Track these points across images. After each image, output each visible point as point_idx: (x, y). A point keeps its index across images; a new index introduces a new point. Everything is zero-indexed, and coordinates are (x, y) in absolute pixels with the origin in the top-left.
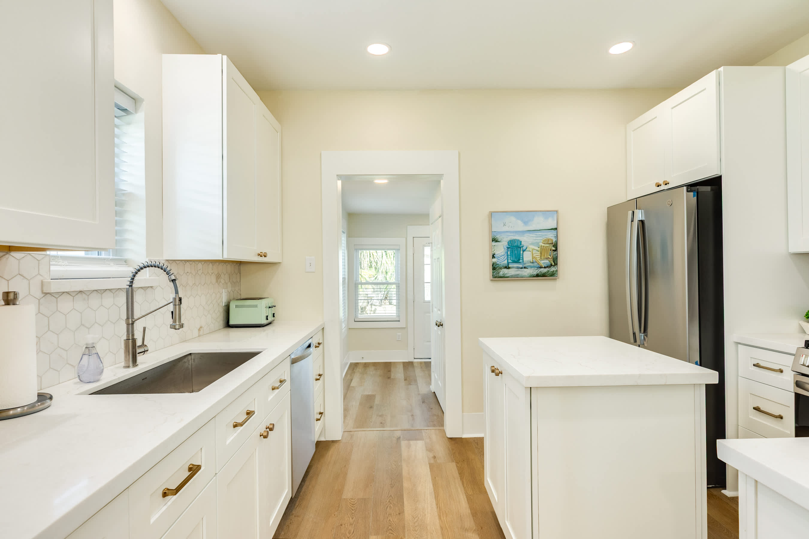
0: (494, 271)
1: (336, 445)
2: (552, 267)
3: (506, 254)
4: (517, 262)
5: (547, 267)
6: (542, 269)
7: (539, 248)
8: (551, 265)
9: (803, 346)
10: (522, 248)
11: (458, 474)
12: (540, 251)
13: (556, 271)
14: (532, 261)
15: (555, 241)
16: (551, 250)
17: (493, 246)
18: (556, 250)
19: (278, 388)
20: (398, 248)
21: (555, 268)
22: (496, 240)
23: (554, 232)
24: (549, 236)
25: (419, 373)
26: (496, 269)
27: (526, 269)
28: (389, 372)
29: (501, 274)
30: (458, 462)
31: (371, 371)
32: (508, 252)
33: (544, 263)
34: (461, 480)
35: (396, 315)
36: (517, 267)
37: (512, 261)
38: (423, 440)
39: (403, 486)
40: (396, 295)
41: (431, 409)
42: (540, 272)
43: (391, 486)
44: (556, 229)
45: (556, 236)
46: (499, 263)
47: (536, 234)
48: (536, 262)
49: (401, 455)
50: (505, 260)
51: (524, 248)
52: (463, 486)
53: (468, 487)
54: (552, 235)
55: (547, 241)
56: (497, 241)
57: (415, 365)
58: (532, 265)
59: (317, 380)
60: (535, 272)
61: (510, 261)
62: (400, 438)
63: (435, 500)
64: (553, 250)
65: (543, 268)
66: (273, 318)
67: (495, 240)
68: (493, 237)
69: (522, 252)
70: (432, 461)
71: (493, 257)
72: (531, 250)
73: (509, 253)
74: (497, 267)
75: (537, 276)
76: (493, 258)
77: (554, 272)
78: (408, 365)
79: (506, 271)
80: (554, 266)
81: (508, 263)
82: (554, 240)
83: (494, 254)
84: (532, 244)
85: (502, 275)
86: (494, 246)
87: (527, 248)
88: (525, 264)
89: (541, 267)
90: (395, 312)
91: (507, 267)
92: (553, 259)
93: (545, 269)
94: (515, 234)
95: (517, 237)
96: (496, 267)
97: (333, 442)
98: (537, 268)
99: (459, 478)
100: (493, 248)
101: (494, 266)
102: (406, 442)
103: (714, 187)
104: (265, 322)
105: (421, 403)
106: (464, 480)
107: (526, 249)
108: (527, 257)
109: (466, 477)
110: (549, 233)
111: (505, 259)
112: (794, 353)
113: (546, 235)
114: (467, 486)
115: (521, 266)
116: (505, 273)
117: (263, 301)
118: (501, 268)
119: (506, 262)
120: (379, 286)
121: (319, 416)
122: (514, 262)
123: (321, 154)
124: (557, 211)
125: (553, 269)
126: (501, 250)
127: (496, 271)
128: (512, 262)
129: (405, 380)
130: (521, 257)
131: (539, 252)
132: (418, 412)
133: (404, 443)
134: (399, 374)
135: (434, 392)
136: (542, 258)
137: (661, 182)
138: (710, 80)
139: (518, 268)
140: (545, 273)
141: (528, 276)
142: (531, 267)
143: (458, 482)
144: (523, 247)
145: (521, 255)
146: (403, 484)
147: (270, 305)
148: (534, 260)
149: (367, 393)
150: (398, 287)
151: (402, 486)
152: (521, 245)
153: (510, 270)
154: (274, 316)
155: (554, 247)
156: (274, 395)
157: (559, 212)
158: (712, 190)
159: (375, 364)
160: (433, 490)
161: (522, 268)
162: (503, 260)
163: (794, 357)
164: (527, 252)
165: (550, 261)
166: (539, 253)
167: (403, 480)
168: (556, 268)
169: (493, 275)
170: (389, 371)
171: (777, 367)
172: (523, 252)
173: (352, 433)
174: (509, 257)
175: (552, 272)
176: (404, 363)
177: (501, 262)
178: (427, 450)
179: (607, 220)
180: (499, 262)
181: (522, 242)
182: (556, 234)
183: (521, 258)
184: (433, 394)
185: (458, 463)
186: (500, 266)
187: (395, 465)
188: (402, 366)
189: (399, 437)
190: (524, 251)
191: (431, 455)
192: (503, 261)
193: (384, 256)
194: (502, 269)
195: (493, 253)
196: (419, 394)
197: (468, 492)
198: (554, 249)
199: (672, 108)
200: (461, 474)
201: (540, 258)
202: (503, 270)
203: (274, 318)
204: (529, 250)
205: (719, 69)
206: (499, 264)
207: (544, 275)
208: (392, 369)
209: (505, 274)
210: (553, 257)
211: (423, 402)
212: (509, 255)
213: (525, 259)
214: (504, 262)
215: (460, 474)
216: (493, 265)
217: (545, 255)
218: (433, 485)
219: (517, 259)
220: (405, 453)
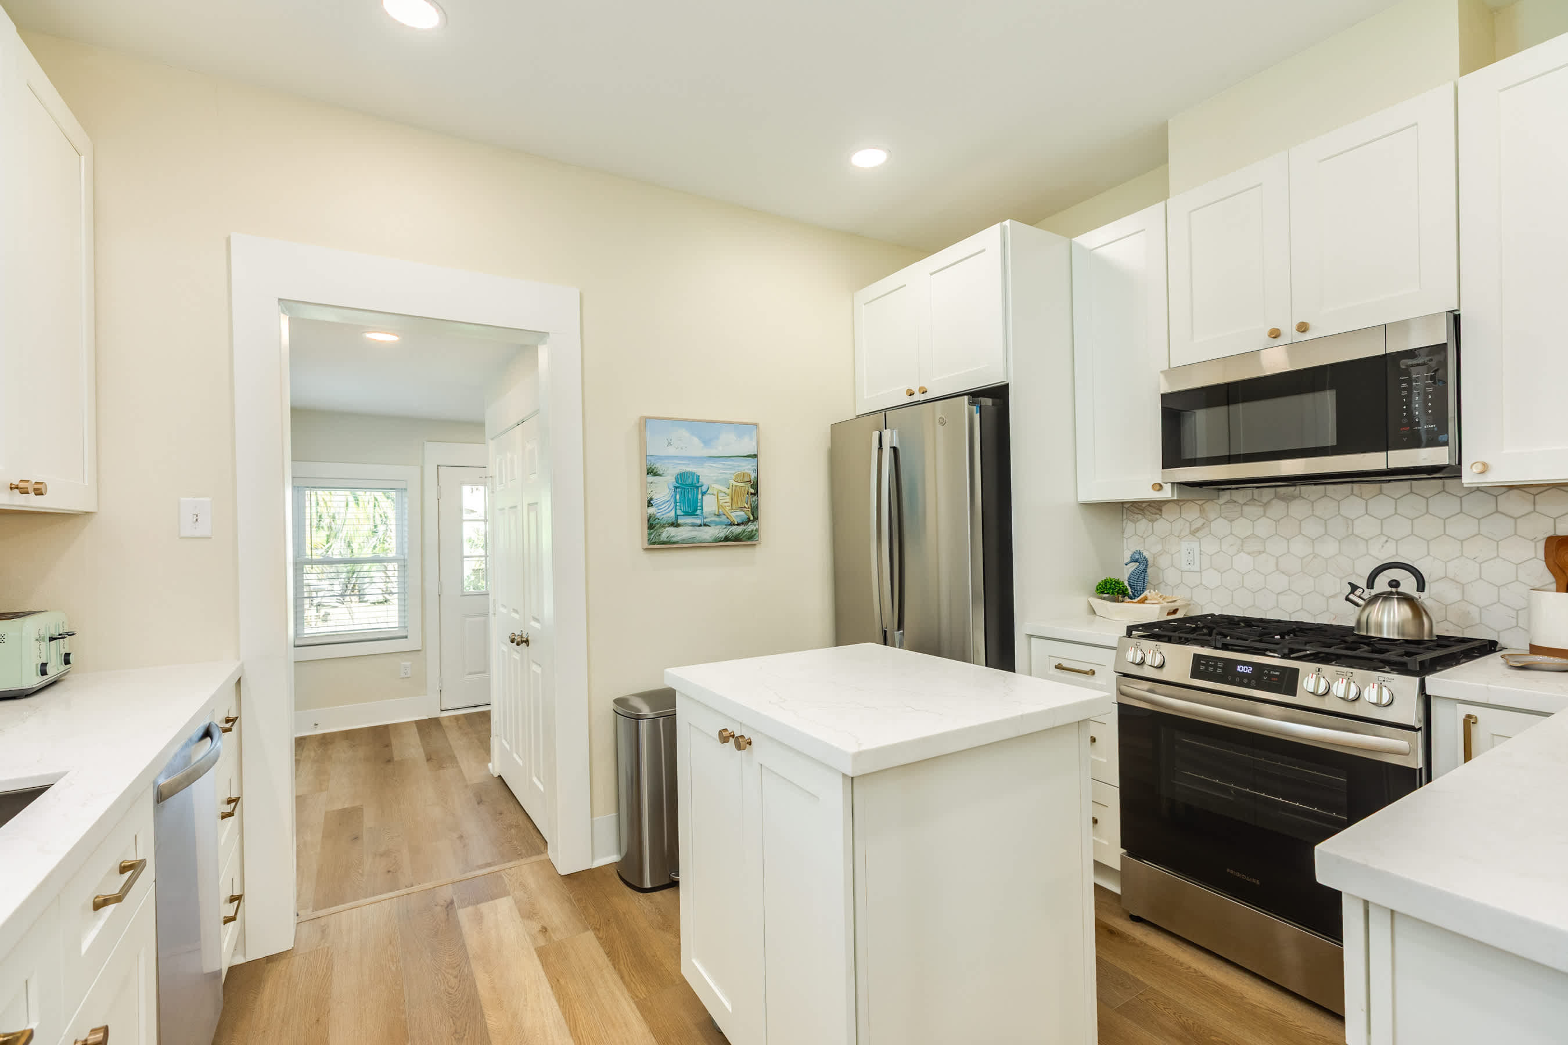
0: (652, 531)
1: (281, 966)
2: (750, 523)
3: (672, 500)
4: (692, 513)
5: (742, 523)
6: (735, 527)
7: (729, 488)
8: (749, 520)
9: (1125, 634)
10: (700, 489)
11: (606, 956)
12: (730, 494)
13: (756, 531)
14: (717, 513)
15: (755, 477)
16: (748, 494)
17: (649, 483)
18: (755, 494)
19: (118, 899)
20: (402, 485)
21: (755, 526)
22: (654, 471)
23: (753, 461)
24: (744, 468)
25: (456, 740)
26: (654, 527)
27: (708, 527)
28: (386, 749)
29: (664, 537)
30: (598, 927)
31: (342, 752)
32: (676, 495)
33: (736, 516)
34: (615, 968)
35: (397, 626)
36: (692, 523)
37: (683, 512)
38: (509, 894)
39: (489, 1026)
40: (398, 585)
41: (501, 814)
42: (731, 532)
43: (457, 1036)
44: (756, 456)
45: (756, 468)
46: (661, 515)
47: (724, 464)
48: (724, 515)
49: (464, 946)
50: (671, 510)
51: (704, 489)
52: (624, 982)
53: (634, 980)
54: (750, 467)
55: (741, 477)
56: (656, 474)
57: (444, 723)
58: (717, 519)
59: (225, 816)
60: (719, 531)
61: (679, 512)
62: (452, 902)
63: (573, 1039)
64: (752, 494)
65: (735, 525)
66: (63, 667)
67: (652, 472)
68: (649, 467)
69: (700, 496)
70: (541, 942)
71: (650, 504)
72: (715, 493)
73: (678, 497)
74: (657, 524)
75: (727, 539)
76: (648, 506)
77: (754, 532)
78: (428, 727)
79: (672, 531)
80: (753, 521)
81: (677, 516)
82: (753, 476)
83: (651, 499)
84: (717, 481)
85: (665, 539)
86: (652, 483)
87: (708, 488)
88: (706, 518)
89: (732, 524)
90: (397, 620)
91: (675, 524)
92: (752, 509)
93: (739, 527)
94: (688, 463)
95: (691, 468)
96: (654, 523)
97: (270, 959)
98: (726, 525)
99: (610, 964)
100: (648, 486)
101: (651, 521)
102: (470, 909)
103: (998, 400)
104: (35, 680)
105: (477, 806)
106: (622, 967)
107: (707, 491)
108: (709, 505)
109: (622, 956)
110: (743, 464)
111: (671, 508)
112: (1115, 645)
113: (739, 466)
114: (632, 981)
115: (698, 522)
116: (672, 535)
117: (28, 621)
118: (663, 526)
119: (673, 514)
120: (333, 568)
121: (230, 910)
122: (687, 514)
123: (228, 241)
124: (756, 425)
125: (751, 527)
126: (663, 491)
127: (655, 532)
128: (682, 514)
129: (428, 760)
130: (699, 504)
131: (728, 497)
132: (472, 827)
133: (464, 915)
134: (411, 749)
135: (500, 776)
136: (734, 507)
137: (916, 390)
138: (990, 237)
139: (694, 525)
140: (739, 534)
141: (711, 540)
142: (717, 524)
143: (610, 975)
144: (703, 487)
145: (699, 501)
146: (487, 1020)
147: (55, 633)
148: (720, 511)
149: (338, 806)
150: (403, 567)
151: (485, 1027)
152: (699, 482)
153: (680, 529)
154: (67, 662)
155: (753, 489)
156: (101, 923)
157: (761, 426)
158: (993, 404)
159: (349, 736)
160: (560, 1014)
161: (700, 526)
162: (667, 511)
163: (1114, 652)
164: (709, 495)
165: (746, 513)
166: (728, 499)
167: (485, 1010)
168: (757, 525)
169: (648, 540)
170: (387, 746)
171: (1087, 668)
172: (702, 496)
173: (323, 922)
174: (678, 504)
175: (749, 532)
176: (420, 724)
177: (663, 515)
178: (522, 917)
179: (830, 445)
180: (661, 513)
181: (700, 477)
182: (755, 464)
183: (699, 508)
184: (499, 781)
185: (599, 930)
186: (661, 522)
187: (456, 977)
188: (415, 729)
189: (449, 901)
190: (703, 494)
191: (535, 927)
192: (668, 513)
193: (352, 504)
194: (665, 528)
195: (648, 496)
196: (467, 786)
197: (638, 994)
198: (753, 491)
199: (931, 274)
200: (611, 954)
201: (730, 508)
202: (667, 529)
203: (68, 666)
204: (712, 493)
205: (1004, 223)
206: (661, 518)
207: (737, 538)
208: (394, 741)
209: (672, 537)
210: (751, 505)
211: (478, 803)
212: (678, 501)
213: (705, 510)
214: (668, 515)
215: (608, 954)
216: (648, 521)
217: (739, 502)
218: (558, 1001)
219: (692, 510)
220: (472, 940)
